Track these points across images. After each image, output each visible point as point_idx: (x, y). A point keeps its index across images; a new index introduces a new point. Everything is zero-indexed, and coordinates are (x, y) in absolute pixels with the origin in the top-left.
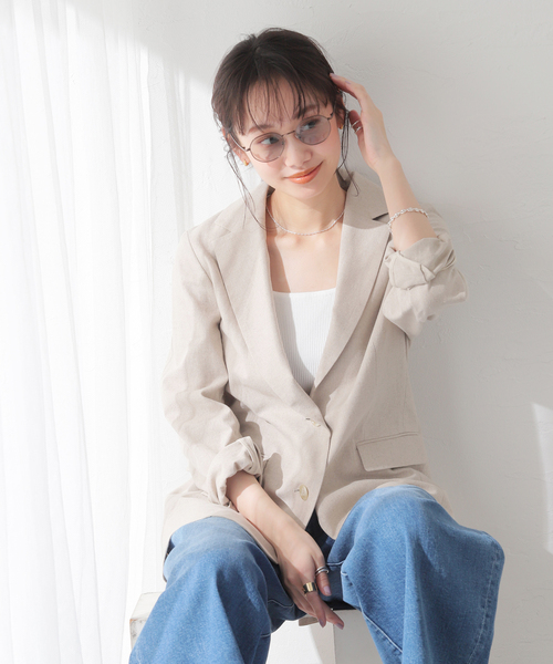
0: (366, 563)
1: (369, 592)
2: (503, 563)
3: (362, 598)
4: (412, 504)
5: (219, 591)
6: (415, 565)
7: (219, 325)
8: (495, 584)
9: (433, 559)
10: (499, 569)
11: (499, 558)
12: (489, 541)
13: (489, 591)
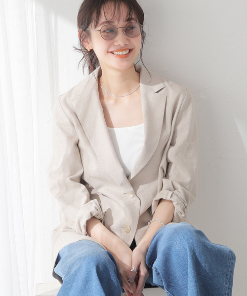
0: (167, 262)
1: (168, 277)
2: (235, 261)
3: (165, 281)
4: (190, 231)
5: (98, 275)
6: (193, 263)
7: (77, 145)
8: (232, 272)
9: (201, 260)
10: (233, 264)
11: (233, 259)
12: (228, 251)
13: (229, 276)
